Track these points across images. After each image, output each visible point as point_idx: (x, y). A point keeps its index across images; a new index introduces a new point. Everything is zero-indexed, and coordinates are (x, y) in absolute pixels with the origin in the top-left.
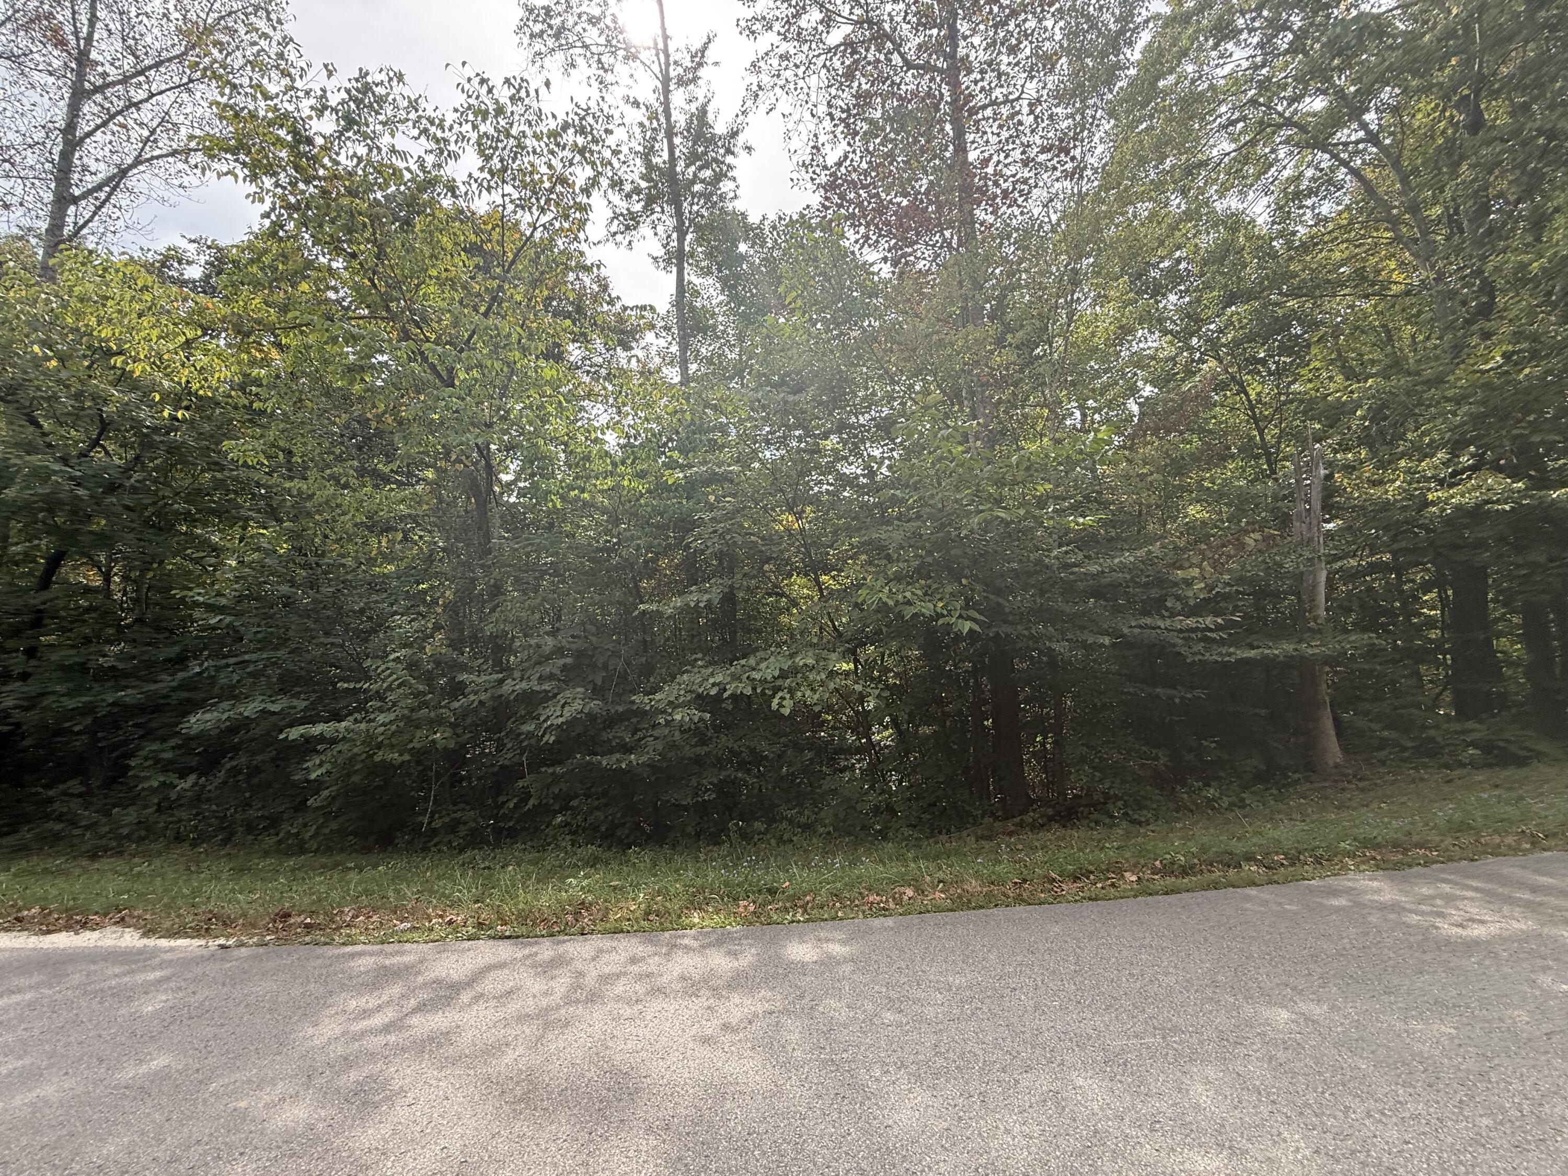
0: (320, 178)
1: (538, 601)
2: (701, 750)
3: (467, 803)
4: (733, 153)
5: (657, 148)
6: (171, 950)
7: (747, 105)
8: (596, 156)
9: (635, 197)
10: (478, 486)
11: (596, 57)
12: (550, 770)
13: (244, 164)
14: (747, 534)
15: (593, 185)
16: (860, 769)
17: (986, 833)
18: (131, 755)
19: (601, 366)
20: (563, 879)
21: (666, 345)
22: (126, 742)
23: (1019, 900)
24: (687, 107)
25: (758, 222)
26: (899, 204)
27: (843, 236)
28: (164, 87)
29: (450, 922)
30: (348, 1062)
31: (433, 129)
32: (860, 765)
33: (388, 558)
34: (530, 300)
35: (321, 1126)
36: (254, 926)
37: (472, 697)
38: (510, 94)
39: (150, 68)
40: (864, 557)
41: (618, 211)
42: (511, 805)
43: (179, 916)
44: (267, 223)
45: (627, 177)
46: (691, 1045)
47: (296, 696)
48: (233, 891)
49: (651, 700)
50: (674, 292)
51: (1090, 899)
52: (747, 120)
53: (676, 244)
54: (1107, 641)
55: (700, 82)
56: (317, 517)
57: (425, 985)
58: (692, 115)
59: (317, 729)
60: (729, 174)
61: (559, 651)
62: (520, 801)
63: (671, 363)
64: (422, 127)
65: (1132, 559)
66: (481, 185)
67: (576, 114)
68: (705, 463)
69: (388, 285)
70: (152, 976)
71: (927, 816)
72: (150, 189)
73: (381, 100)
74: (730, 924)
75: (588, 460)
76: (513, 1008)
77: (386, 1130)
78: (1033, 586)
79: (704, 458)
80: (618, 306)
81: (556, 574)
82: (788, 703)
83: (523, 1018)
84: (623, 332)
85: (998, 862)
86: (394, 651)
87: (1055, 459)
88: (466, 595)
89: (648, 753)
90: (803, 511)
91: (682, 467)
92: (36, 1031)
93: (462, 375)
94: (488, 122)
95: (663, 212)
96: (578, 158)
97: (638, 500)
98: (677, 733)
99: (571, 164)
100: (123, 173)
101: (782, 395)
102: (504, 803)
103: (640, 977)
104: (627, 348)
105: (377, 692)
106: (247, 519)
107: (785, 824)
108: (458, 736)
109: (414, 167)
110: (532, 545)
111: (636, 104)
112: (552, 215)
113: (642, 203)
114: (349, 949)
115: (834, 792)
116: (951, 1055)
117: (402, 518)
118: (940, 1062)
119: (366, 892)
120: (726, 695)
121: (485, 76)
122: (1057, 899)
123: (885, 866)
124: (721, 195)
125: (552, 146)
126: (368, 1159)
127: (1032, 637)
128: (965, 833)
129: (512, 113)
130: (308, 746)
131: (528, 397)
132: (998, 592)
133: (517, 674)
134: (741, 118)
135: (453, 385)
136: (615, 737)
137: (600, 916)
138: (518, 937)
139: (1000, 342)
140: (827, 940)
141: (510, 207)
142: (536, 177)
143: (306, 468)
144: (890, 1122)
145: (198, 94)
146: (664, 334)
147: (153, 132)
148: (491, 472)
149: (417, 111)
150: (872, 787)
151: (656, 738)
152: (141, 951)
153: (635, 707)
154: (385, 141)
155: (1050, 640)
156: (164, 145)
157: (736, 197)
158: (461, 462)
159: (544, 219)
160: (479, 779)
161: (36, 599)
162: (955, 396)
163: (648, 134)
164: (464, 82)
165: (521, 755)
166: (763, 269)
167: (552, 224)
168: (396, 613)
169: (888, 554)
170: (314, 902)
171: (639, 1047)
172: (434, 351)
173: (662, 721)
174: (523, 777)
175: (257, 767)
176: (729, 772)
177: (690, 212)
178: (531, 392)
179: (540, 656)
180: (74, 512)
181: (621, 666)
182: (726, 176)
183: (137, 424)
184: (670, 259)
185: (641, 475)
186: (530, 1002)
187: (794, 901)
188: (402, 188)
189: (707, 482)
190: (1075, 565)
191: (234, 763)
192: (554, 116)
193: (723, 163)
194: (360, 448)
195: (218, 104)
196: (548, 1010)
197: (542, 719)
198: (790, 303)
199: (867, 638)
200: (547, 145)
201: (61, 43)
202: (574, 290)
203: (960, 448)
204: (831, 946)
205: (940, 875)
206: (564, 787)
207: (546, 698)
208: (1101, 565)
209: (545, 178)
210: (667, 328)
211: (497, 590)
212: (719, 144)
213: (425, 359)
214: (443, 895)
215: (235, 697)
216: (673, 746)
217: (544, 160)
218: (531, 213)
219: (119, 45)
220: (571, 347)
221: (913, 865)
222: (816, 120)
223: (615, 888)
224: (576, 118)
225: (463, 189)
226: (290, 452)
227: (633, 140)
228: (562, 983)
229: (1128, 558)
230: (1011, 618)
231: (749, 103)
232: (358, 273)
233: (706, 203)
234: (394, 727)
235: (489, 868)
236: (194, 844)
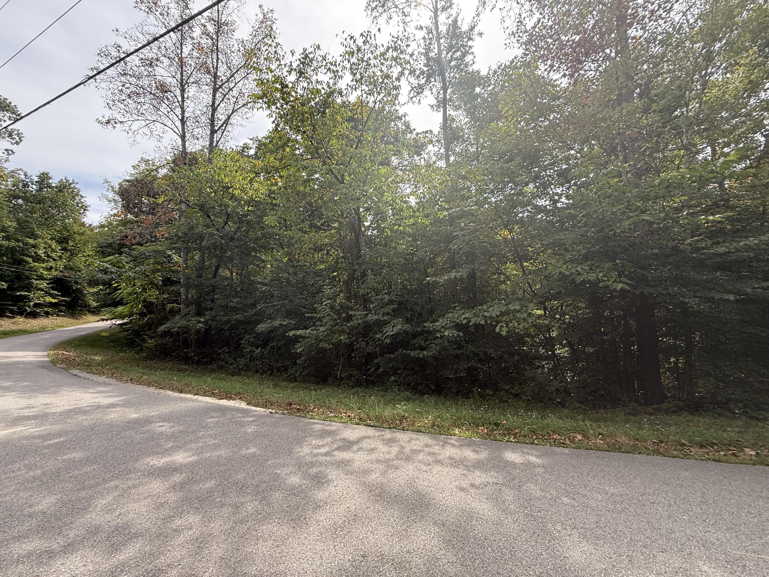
0: (291, 102)
1: (381, 279)
2: (459, 352)
3: (355, 368)
4: (472, 39)
5: (432, 48)
6: (255, 411)
7: (479, 10)
8: (402, 60)
9: (421, 77)
10: (355, 228)
11: (401, 10)
12: (388, 356)
13: (265, 103)
14: (482, 242)
15: (401, 75)
16: (548, 368)
17: (632, 412)
18: (241, 339)
19: (407, 166)
20: (394, 405)
21: (438, 150)
22: (240, 335)
23: (657, 452)
24: (447, 22)
25: (486, 74)
26: (573, 41)
27: (537, 68)
28: (240, 79)
29: (349, 416)
30: (312, 464)
31: (332, 67)
32: (547, 366)
33: (322, 262)
34: (374, 139)
35: (304, 486)
36: (280, 406)
37: (355, 322)
38: (363, 40)
39: (235, 73)
40: (550, 251)
41: (413, 86)
42: (372, 370)
43: (257, 399)
44: (274, 125)
45: (417, 67)
46: (455, 490)
47: (292, 319)
48: (273, 392)
49: (433, 325)
50: (442, 121)
51: (714, 460)
52: (479, 19)
53: (442, 96)
54: (732, 297)
55: (453, 6)
56: (296, 246)
57: (340, 440)
58: (450, 25)
59: (299, 332)
60: (470, 51)
61: (391, 302)
62: (376, 369)
63: (441, 159)
64: (328, 67)
65: (756, 242)
66: (352, 88)
67: (393, 41)
68: (459, 206)
69: (317, 143)
70: (250, 419)
71: (590, 398)
72: (237, 122)
73: (311, 60)
74: (474, 437)
75: (402, 211)
76: (374, 456)
77: (326, 494)
78: (670, 264)
79: (458, 204)
80: (414, 133)
81: (389, 266)
82: (505, 329)
83: (378, 461)
84: (417, 147)
85: (640, 428)
86: (325, 301)
87: (689, 179)
88: (352, 278)
89: (432, 351)
90: (513, 228)
91: (447, 210)
92: (218, 432)
93: (347, 178)
94: (354, 57)
95: (435, 81)
96: (394, 63)
97: (425, 228)
98: (446, 342)
99: (391, 67)
100: (229, 117)
101: (500, 165)
102: (369, 369)
103: (430, 454)
104: (419, 154)
105: (319, 318)
106: (273, 248)
107: (503, 393)
108: (350, 338)
109: (325, 87)
110: (378, 253)
111: (421, 28)
112: (383, 95)
113: (425, 79)
114: (312, 420)
115: (533, 379)
116: (607, 529)
117: (326, 244)
118: (599, 532)
119: (318, 399)
120: (471, 324)
121: (352, 35)
122: (686, 456)
123: (563, 420)
124: (466, 64)
125: (382, 61)
126: (321, 504)
127: (669, 294)
128: (617, 410)
129: (364, 50)
130: (296, 339)
131: (375, 183)
132: (643, 268)
133: (373, 312)
134: (476, 18)
135: (344, 183)
136: (417, 343)
137: (411, 423)
138: (376, 427)
139: (646, 111)
140: (528, 454)
141: (365, 96)
142: (376, 78)
143: (291, 226)
144: (567, 555)
145: (250, 79)
146: (437, 144)
147: (237, 99)
148: (360, 221)
149: (325, 60)
150: (555, 378)
151: (436, 344)
152: (247, 410)
153: (426, 329)
154: (314, 78)
155: (683, 297)
156: (241, 103)
157: (474, 63)
158: (348, 217)
159: (380, 98)
160: (359, 358)
161: (212, 281)
162: (613, 151)
163: (427, 42)
164: (344, 41)
165: (376, 348)
166: (489, 99)
167: (383, 100)
168: (325, 285)
169: (566, 248)
170: (300, 401)
171: (430, 485)
172: (336, 168)
173: (439, 336)
174: (377, 358)
175: (280, 347)
176: (473, 363)
177: (449, 78)
178: (376, 181)
179: (383, 304)
180: (222, 249)
181: (419, 309)
182: (468, 53)
183: (238, 214)
184: (440, 104)
185: (427, 216)
186: (381, 455)
187: (509, 431)
188: (321, 98)
189: (460, 217)
190: (704, 248)
191: (272, 344)
192: (383, 46)
193: (467, 46)
194: (310, 216)
195: (256, 79)
196: (389, 460)
197: (384, 332)
198: (505, 114)
199: (552, 296)
200: (380, 61)
201: (209, 72)
202: (394, 130)
203: (616, 180)
204: (530, 457)
205: (600, 430)
206: (395, 364)
207: (386, 323)
208: (727, 247)
209: (379, 77)
210: (438, 141)
211: (364, 274)
212: (464, 36)
213: (332, 172)
214: (346, 405)
215: (271, 319)
216: (445, 349)
217: (379, 68)
218: (374, 96)
219: (225, 67)
220: (393, 158)
221: (581, 423)
222: (519, 6)
223: (418, 412)
224: (393, 43)
225: (345, 92)
226: (286, 220)
227: (420, 47)
228: (395, 450)
229: (752, 241)
230: (652, 283)
231: (481, 9)
232: (306, 140)
233: (457, 71)
234: (326, 333)
235: (364, 396)
236: (261, 374)
